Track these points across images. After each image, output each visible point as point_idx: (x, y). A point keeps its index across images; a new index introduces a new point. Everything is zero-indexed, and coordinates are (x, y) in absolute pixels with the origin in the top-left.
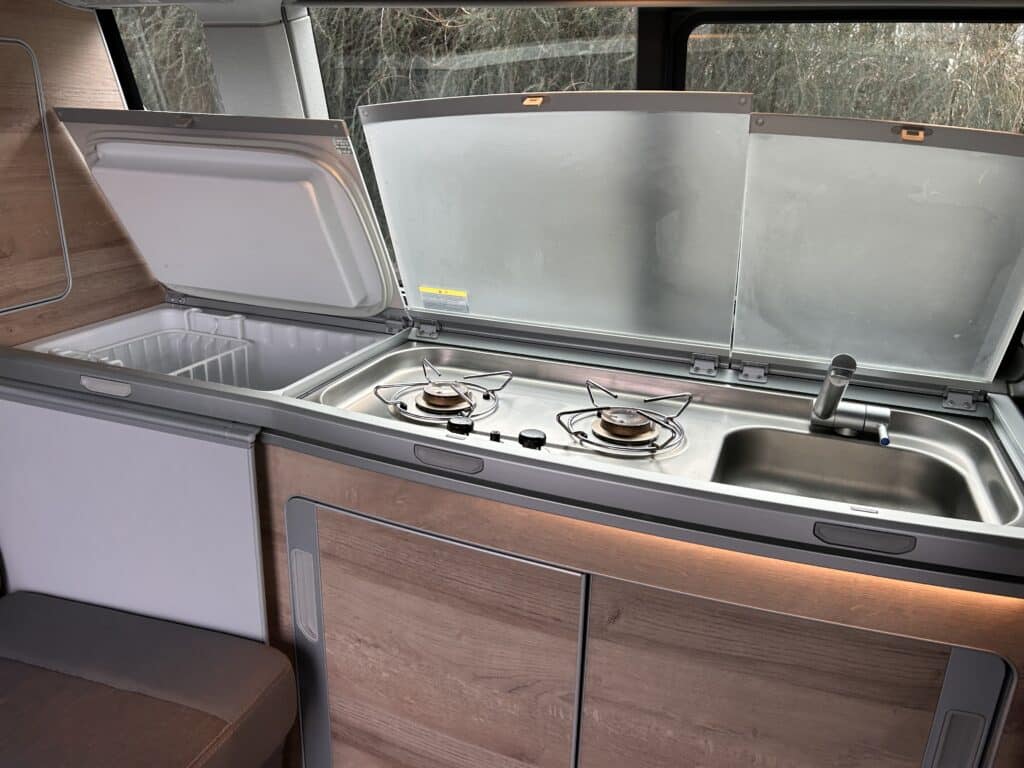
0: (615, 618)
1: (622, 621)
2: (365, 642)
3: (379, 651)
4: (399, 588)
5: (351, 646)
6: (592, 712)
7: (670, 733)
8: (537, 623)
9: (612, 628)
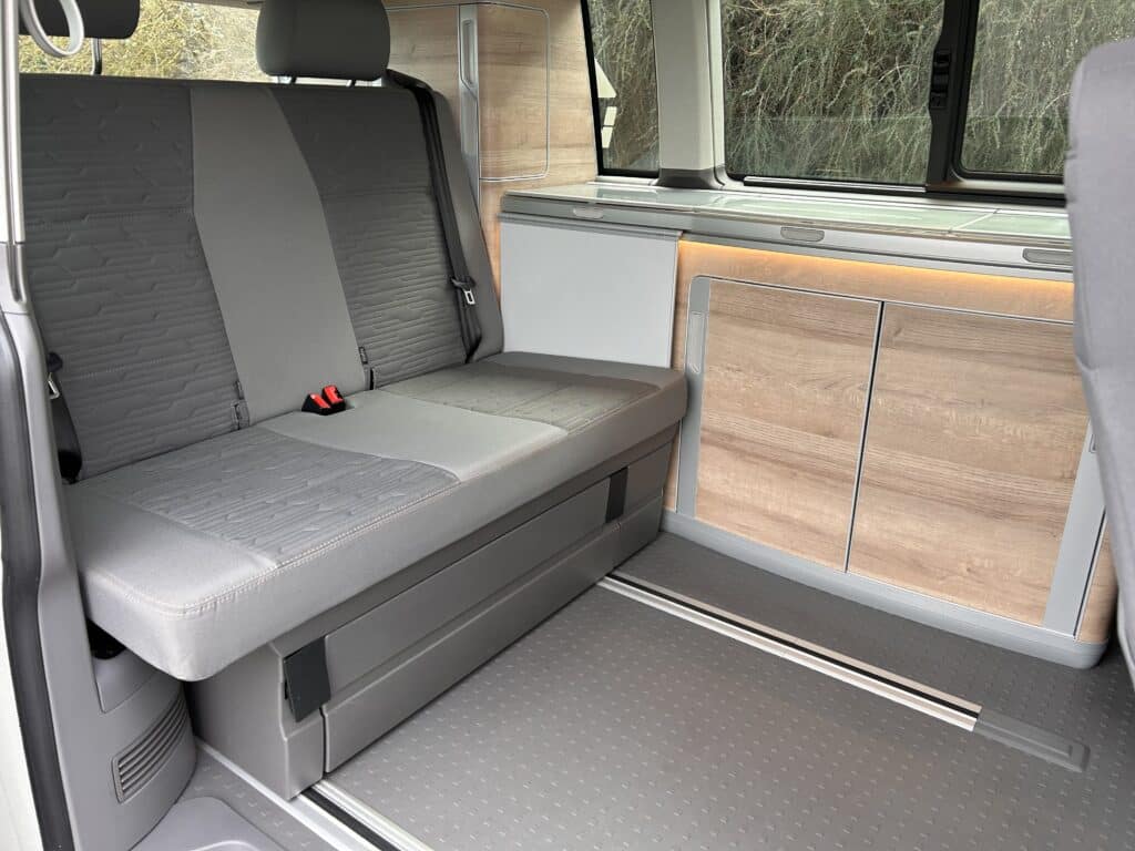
0: (897, 333)
1: (901, 334)
2: (733, 369)
3: (741, 373)
4: (760, 327)
5: (722, 374)
6: (878, 399)
7: (928, 409)
8: (848, 338)
9: (896, 339)
